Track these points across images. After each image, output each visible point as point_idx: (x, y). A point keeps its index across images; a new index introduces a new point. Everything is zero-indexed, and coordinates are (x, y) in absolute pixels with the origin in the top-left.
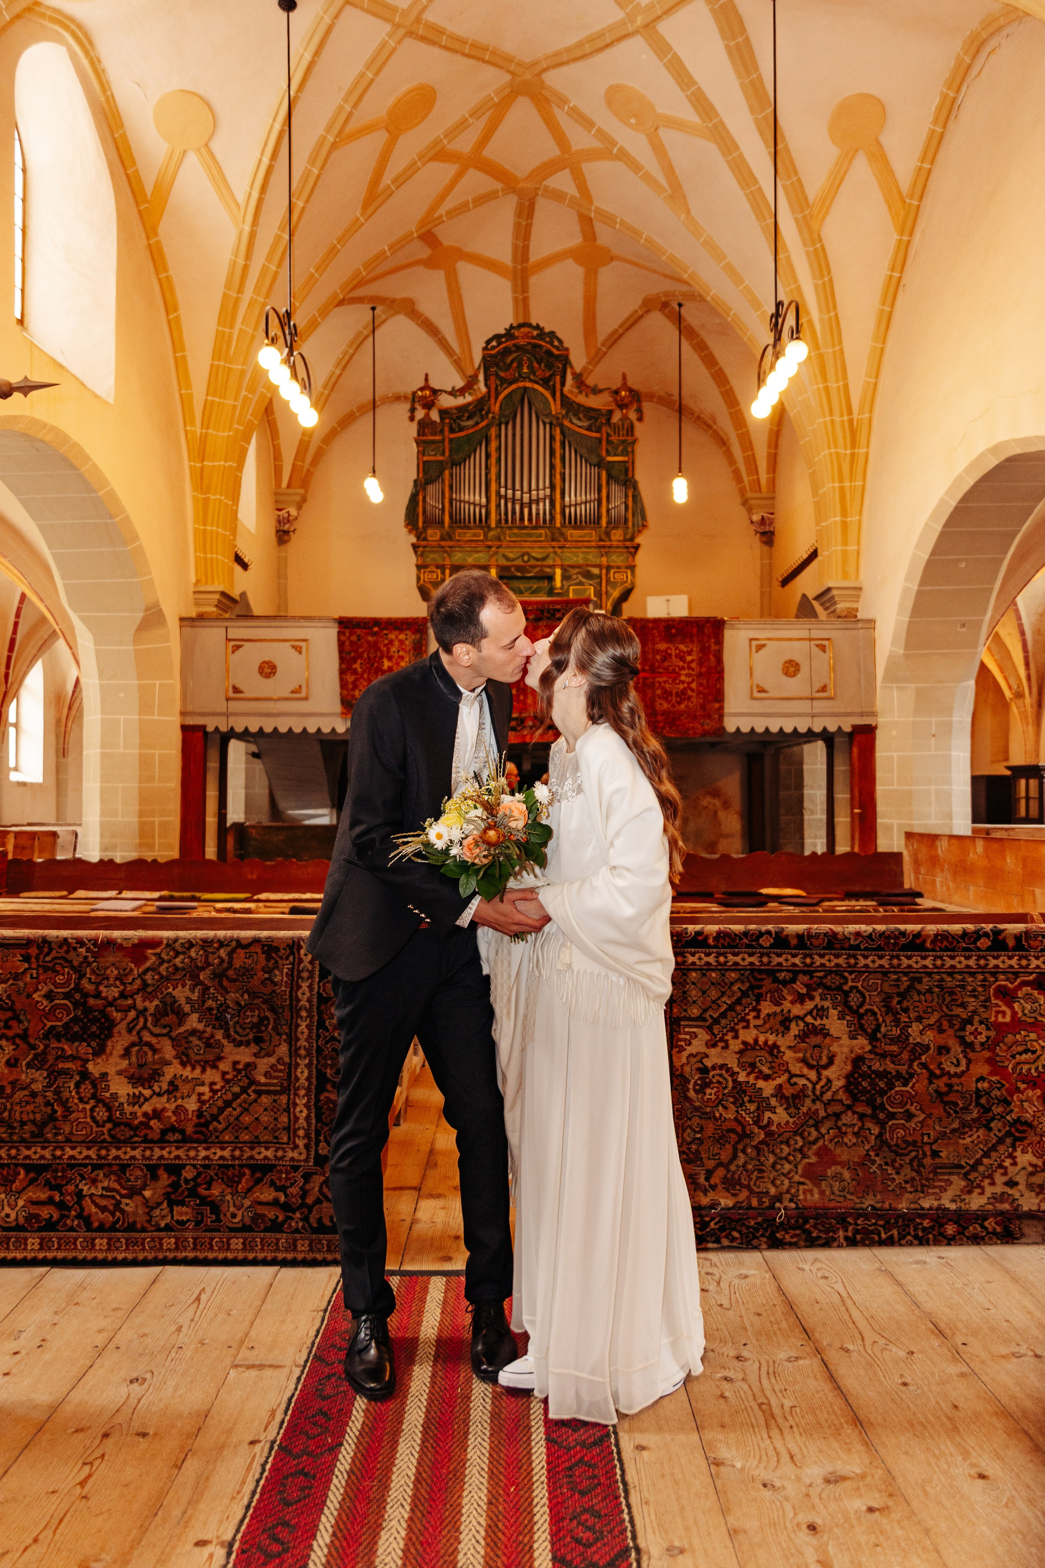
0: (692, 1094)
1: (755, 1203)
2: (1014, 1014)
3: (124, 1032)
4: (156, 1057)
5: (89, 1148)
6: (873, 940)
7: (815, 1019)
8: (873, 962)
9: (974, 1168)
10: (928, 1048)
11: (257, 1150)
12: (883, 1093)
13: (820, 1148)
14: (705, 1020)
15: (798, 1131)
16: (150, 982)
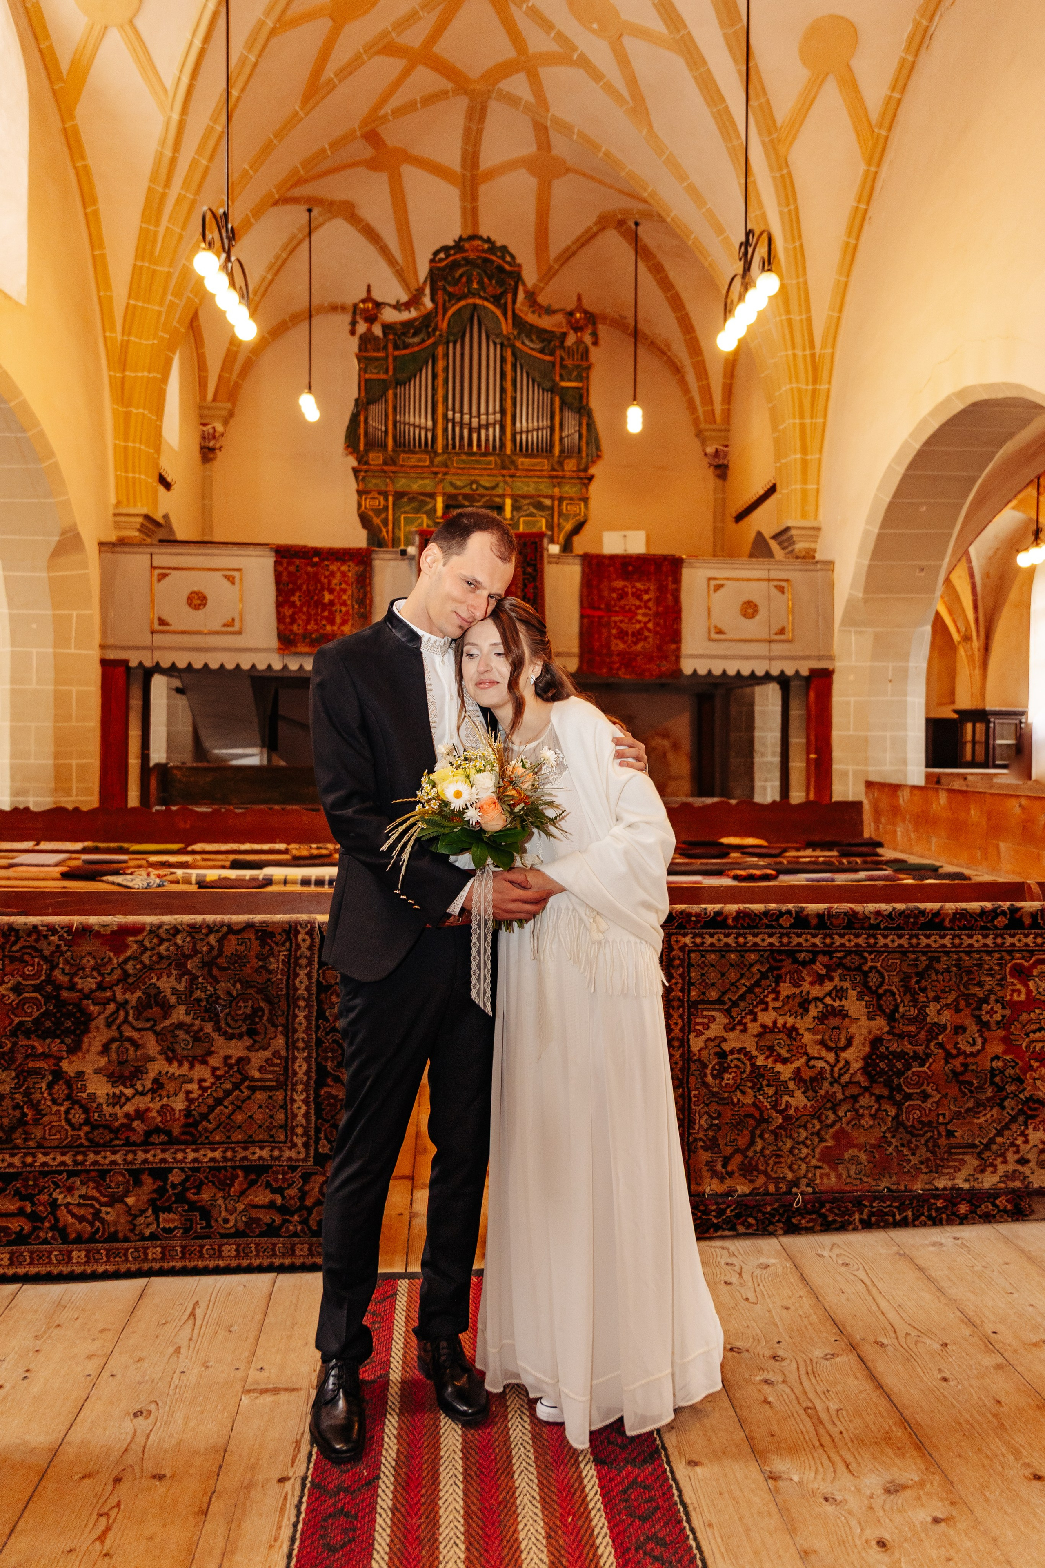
0: (709, 1079)
1: (772, 1188)
2: (1029, 992)
3: (102, 1026)
4: (139, 1053)
5: (63, 1154)
6: (893, 919)
7: (834, 1001)
8: (893, 941)
9: (987, 1147)
10: (945, 1027)
11: (251, 1150)
12: (900, 1074)
13: (837, 1132)
14: (724, 1003)
15: (816, 1115)
16: (131, 972)
